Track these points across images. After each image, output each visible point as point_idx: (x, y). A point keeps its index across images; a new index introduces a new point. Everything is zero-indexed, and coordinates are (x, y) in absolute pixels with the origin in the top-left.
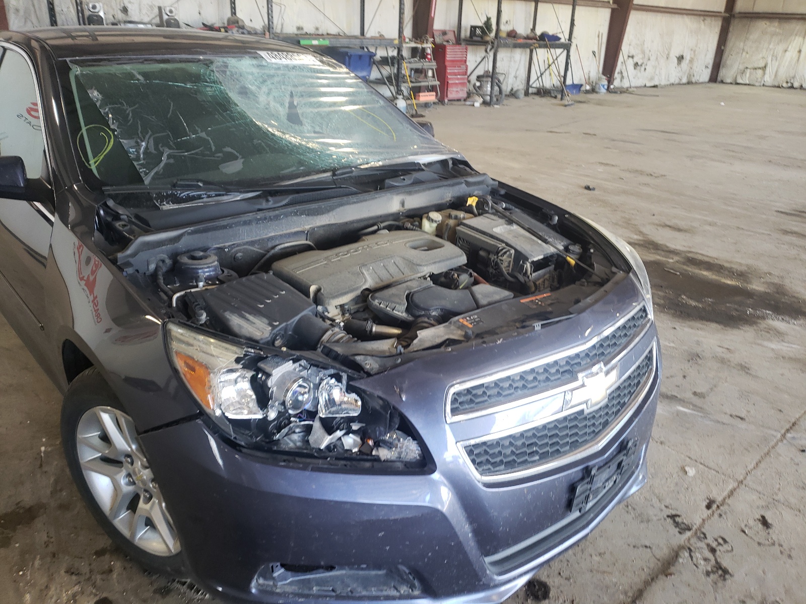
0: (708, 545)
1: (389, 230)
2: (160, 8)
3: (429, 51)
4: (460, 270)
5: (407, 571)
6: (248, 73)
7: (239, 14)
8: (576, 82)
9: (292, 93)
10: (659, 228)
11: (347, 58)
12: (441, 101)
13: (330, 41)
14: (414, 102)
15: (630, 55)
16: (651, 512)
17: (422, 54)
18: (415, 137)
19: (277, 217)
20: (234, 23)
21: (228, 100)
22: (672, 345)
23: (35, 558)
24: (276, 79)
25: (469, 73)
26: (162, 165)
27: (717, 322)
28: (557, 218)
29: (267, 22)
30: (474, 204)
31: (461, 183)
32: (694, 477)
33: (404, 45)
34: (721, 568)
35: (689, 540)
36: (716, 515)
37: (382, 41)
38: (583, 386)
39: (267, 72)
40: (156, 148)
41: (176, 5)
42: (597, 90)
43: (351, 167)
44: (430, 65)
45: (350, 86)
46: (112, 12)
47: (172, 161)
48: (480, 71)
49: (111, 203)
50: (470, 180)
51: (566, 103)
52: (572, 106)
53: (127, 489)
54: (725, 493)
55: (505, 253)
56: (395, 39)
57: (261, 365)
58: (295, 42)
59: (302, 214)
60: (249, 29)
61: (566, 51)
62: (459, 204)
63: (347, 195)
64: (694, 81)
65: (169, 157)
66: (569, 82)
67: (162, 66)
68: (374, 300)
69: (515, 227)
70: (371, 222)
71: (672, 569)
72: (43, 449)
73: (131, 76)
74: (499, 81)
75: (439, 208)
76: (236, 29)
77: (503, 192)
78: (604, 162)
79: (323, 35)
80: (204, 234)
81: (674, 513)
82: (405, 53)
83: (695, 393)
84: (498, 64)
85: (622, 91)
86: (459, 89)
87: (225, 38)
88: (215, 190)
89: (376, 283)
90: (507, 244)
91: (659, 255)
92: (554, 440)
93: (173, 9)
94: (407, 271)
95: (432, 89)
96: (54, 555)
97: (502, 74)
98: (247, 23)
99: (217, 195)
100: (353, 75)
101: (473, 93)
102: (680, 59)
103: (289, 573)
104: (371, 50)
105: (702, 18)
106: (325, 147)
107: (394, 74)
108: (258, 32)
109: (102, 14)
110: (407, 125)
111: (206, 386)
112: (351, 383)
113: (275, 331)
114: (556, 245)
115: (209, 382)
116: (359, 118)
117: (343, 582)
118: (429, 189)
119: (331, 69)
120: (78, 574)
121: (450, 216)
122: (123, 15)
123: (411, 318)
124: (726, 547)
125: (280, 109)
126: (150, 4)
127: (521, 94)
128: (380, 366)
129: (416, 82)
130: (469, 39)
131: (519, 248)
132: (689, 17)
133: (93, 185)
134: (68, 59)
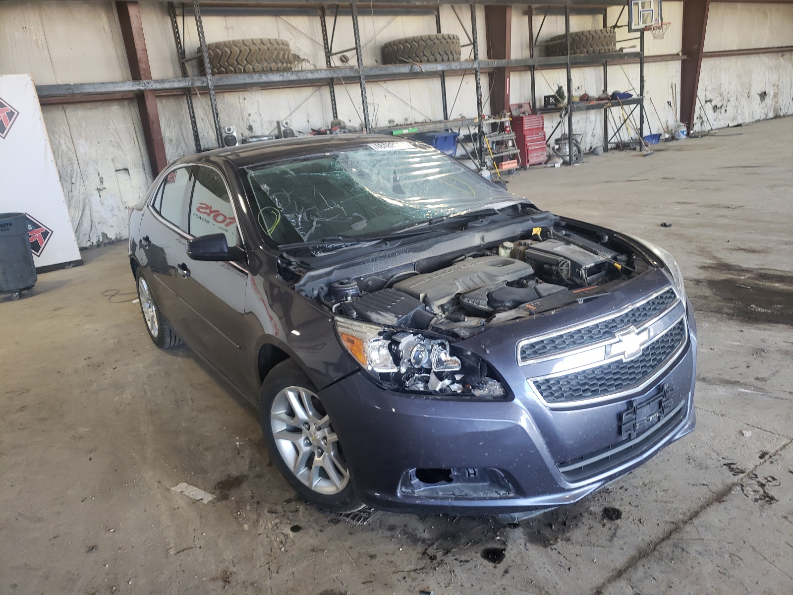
0: (759, 482)
1: (474, 258)
2: (278, 123)
3: (507, 124)
4: (529, 278)
5: (503, 475)
6: (363, 161)
7: (340, 117)
8: (654, 133)
9: (394, 171)
10: (733, 252)
11: (434, 141)
12: (523, 167)
13: (418, 128)
14: (498, 171)
15: (708, 99)
16: (709, 462)
17: (502, 128)
18: (490, 191)
19: (393, 255)
20: (337, 125)
21: (351, 180)
22: (738, 344)
23: (246, 505)
24: (383, 163)
25: (547, 138)
26: (313, 228)
27: (784, 323)
28: (607, 237)
29: (364, 121)
30: (539, 234)
31: (529, 220)
32: (750, 438)
33: (484, 122)
34: (768, 497)
35: (742, 479)
36: (768, 462)
37: (463, 121)
38: (620, 341)
39: (376, 158)
40: (308, 218)
41: (289, 118)
42: (676, 137)
43: (442, 217)
44: (509, 137)
45: (437, 160)
46: (241, 132)
47: (319, 225)
48: (558, 135)
49: (285, 255)
50: (536, 217)
51: (645, 153)
52: (652, 155)
53: (305, 449)
54: (779, 447)
55: (563, 264)
56: (476, 118)
57: (394, 337)
58: (389, 133)
59: (410, 252)
60: (349, 128)
61: (639, 106)
62: (528, 235)
63: (441, 235)
64: (782, 113)
65: (318, 222)
66: (646, 133)
67: (305, 163)
68: (464, 299)
69: (572, 246)
70: (460, 254)
71: (725, 498)
72: (238, 443)
73: (285, 172)
74: (577, 142)
75: (512, 239)
76: (339, 129)
77: (564, 224)
78: (681, 201)
79: (411, 124)
80: (347, 269)
81: (729, 462)
82: (486, 129)
83: (757, 378)
84: (574, 127)
85: (703, 134)
86: (539, 154)
87: (331, 139)
88: (350, 242)
89: (465, 290)
90: (565, 257)
91: (731, 274)
92: (602, 382)
93: (288, 122)
94: (487, 281)
95: (514, 157)
96: (258, 503)
97: (580, 135)
98: (348, 124)
99: (351, 245)
100: (439, 152)
101: (554, 156)
102: (763, 95)
103: (422, 483)
104: (455, 131)
105: (780, 54)
106: (422, 206)
107: (477, 149)
108: (358, 129)
109: (235, 134)
110: (484, 184)
111: (362, 351)
112: (452, 344)
113: (400, 320)
114: (605, 256)
115: (364, 348)
116: (446, 183)
117: (459, 489)
118: (503, 226)
119: (423, 150)
120: (276, 513)
121: (520, 244)
122: (249, 132)
123: (491, 309)
124: (774, 483)
125: (388, 184)
126: (270, 120)
127: (600, 151)
128: (470, 334)
129: (498, 153)
130: (544, 108)
131: (574, 259)
132: (766, 55)
133: (271, 244)
134: (245, 167)
